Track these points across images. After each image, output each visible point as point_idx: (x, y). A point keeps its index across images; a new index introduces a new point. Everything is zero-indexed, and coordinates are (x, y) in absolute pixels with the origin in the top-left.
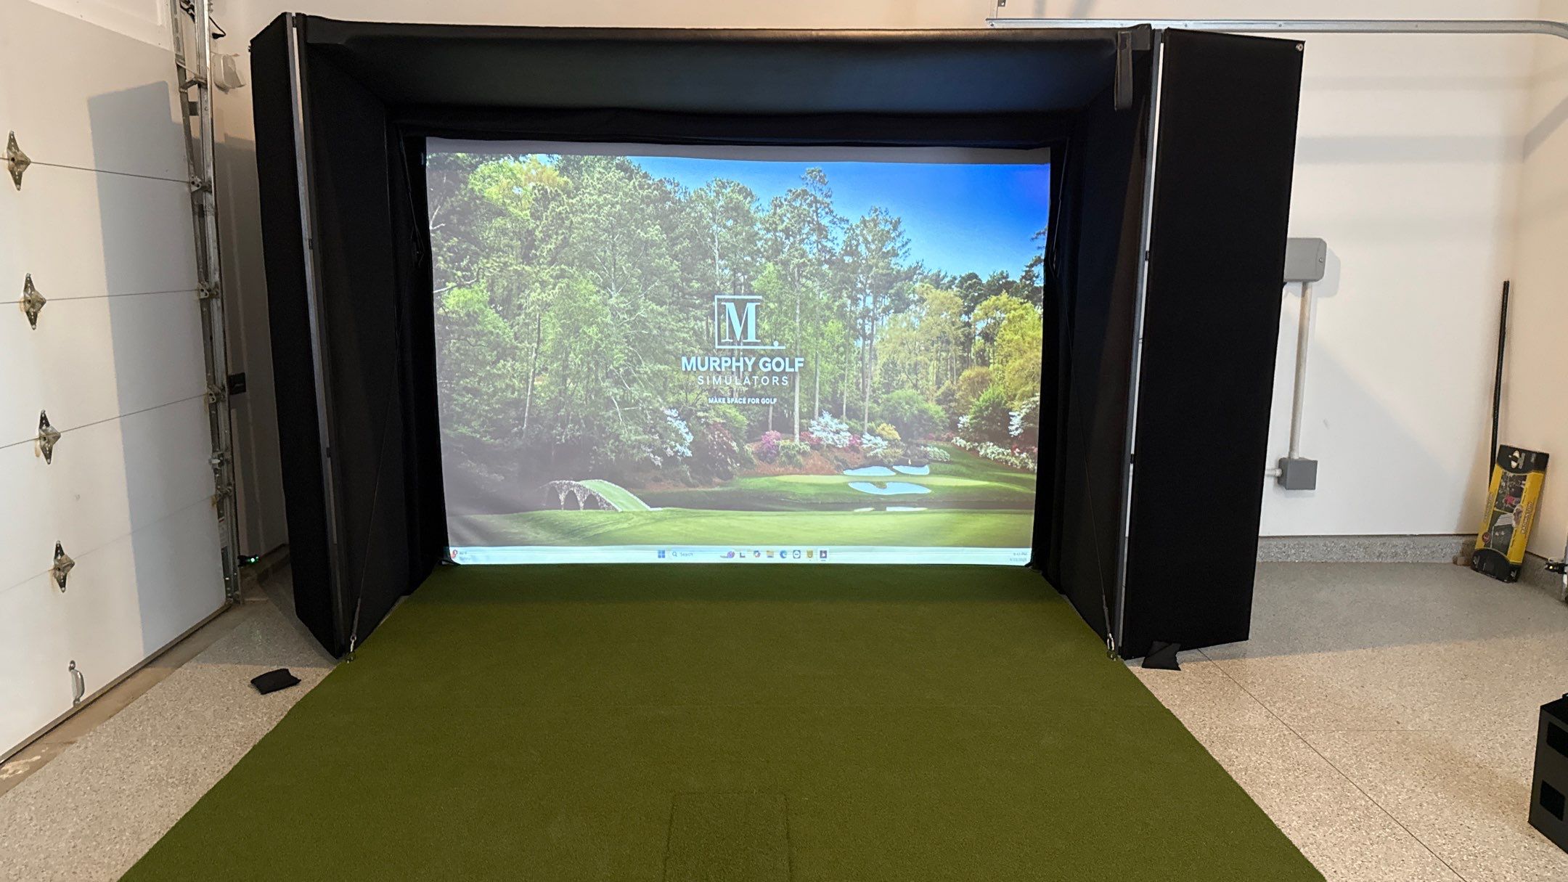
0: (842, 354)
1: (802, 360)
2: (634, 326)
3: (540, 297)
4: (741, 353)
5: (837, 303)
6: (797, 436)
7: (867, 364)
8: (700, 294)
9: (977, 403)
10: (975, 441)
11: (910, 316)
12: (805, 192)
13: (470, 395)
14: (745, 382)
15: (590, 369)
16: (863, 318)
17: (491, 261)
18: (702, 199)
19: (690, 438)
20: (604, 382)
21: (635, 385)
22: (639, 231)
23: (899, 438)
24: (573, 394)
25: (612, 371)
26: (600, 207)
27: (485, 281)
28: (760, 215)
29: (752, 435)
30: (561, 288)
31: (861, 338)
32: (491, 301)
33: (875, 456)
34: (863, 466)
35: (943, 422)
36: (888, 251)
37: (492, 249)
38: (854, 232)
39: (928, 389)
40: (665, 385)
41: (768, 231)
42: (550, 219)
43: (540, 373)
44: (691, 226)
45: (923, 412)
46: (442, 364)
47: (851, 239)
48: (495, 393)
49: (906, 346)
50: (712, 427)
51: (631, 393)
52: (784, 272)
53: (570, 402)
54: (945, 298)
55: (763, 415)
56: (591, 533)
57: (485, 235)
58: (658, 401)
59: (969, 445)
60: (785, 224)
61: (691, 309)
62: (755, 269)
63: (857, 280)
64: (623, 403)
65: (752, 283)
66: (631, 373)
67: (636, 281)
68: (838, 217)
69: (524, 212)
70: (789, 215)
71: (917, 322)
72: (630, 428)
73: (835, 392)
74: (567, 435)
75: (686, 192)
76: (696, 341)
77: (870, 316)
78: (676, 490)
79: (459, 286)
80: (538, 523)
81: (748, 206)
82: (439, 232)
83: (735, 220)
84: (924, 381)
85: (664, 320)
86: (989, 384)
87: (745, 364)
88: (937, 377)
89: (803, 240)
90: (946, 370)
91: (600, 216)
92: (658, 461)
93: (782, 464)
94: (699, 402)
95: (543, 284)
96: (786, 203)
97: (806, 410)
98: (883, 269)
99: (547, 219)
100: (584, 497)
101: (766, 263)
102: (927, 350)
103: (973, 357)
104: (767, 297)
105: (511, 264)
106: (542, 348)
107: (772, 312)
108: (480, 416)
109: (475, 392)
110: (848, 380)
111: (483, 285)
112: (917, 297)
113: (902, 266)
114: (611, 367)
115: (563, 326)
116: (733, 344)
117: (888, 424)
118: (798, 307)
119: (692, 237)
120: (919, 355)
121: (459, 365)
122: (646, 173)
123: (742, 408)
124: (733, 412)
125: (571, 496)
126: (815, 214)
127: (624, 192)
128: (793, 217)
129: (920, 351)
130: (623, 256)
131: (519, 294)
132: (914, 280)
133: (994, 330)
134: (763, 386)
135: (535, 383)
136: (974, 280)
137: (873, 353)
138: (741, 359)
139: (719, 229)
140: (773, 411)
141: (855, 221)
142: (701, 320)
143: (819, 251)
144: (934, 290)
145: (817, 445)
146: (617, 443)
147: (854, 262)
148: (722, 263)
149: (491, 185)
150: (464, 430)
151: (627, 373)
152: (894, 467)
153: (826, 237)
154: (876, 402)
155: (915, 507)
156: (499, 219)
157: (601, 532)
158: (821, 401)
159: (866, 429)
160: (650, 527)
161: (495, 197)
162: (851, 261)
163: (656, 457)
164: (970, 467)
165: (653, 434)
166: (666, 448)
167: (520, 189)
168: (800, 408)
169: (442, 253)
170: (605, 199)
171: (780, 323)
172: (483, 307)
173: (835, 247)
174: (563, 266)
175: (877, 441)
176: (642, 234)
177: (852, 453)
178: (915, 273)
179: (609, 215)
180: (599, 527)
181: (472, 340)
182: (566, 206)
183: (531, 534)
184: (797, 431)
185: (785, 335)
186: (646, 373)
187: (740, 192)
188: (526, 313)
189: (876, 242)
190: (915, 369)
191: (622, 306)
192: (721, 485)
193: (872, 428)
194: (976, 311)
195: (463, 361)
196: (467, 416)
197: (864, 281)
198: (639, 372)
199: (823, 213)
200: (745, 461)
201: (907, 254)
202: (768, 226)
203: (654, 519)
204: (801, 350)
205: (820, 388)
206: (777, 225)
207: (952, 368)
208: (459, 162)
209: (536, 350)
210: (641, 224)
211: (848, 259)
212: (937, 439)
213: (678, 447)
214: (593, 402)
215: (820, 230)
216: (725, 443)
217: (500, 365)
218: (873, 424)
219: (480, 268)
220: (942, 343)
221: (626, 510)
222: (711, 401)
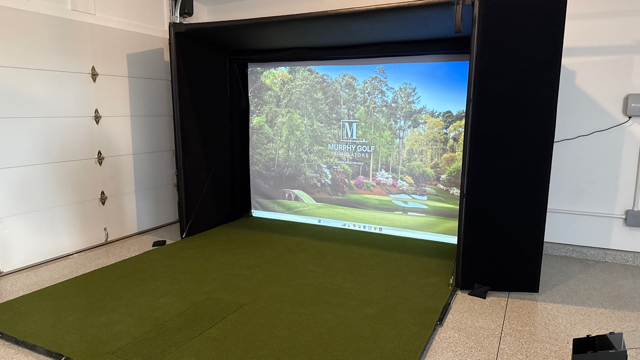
0: (390, 145)
1: (374, 147)
2: (312, 131)
3: (282, 120)
4: (350, 143)
5: (389, 124)
6: (371, 179)
7: (400, 150)
8: (336, 119)
9: (450, 169)
10: (448, 187)
11: (420, 129)
12: (376, 77)
13: (259, 156)
14: (352, 155)
15: (297, 147)
16: (399, 130)
17: (267, 107)
18: (337, 81)
19: (330, 176)
20: (301, 153)
21: (312, 154)
22: (315, 95)
23: (414, 183)
24: (291, 157)
25: (304, 149)
26: (302, 86)
27: (265, 114)
28: (359, 87)
29: (354, 177)
30: (288, 117)
31: (398, 139)
32: (267, 122)
33: (403, 190)
34: (398, 194)
35: (434, 177)
36: (411, 101)
37: (267, 102)
38: (396, 93)
39: (427, 162)
40: (322, 154)
41: (362, 93)
42: (285, 91)
43: (281, 149)
44: (333, 92)
45: (424, 172)
46: (251, 144)
47: (395, 96)
48: (267, 155)
49: (418, 143)
50: (339, 173)
51: (311, 157)
52: (367, 110)
53: (290, 160)
54: (436, 121)
55: (358, 169)
56: (295, 210)
57: (265, 97)
58: (320, 161)
59: (445, 188)
60: (368, 90)
61: (332, 125)
62: (356, 109)
63: (397, 113)
64: (308, 161)
65: (355, 115)
66: (311, 150)
67: (313, 114)
68: (390, 87)
69: (277, 89)
70: (370, 87)
71: (423, 132)
72: (309, 171)
73: (387, 161)
74: (289, 172)
75: (331, 79)
76: (334, 138)
77: (402, 129)
78: (325, 197)
79: (257, 116)
80: (279, 204)
81: (354, 83)
82: (251, 97)
83: (349, 90)
84: (425, 158)
85: (322, 129)
86: (455, 161)
87: (352, 148)
88: (431, 157)
89: (375, 97)
90: (436, 154)
91: (301, 89)
92: (319, 184)
93: (365, 190)
94: (334, 162)
95: (283, 115)
96: (369, 82)
97: (375, 168)
98: (408, 109)
99: (284, 91)
100: (294, 196)
101: (360, 107)
102: (427, 144)
103: (448, 148)
104: (361, 121)
105: (273, 108)
106: (282, 139)
107: (362, 127)
108: (262, 163)
109: (261, 155)
110: (392, 156)
111: (264, 116)
112: (423, 121)
113: (417, 108)
114: (304, 147)
115: (289, 131)
116: (347, 140)
117: (409, 176)
118: (373, 125)
119: (333, 97)
120: (423, 146)
121: (256, 144)
122: (317, 72)
123: (350, 166)
124: (347, 167)
125: (290, 195)
126: (380, 86)
127: (310, 80)
128: (372, 88)
129: (424, 145)
130: (309, 104)
131: (275, 119)
132: (422, 114)
133: (459, 136)
134: (358, 158)
135: (279, 152)
136: (449, 114)
137: (403, 145)
138: (351, 146)
139: (343, 93)
140: (362, 168)
141: (397, 89)
142: (336, 130)
143: (382, 101)
144: (431, 118)
145: (378, 183)
146: (305, 176)
147: (396, 106)
148: (344, 107)
149: (267, 79)
150: (257, 168)
151: (309, 149)
152: (411, 195)
153: (384, 96)
154: (404, 166)
155: (420, 214)
156: (270, 92)
157: (298, 210)
158: (381, 165)
159: (399, 177)
160: (315, 210)
161: (268, 83)
162: (395, 105)
163: (318, 183)
164: (446, 198)
165: (318, 174)
166: (322, 180)
167: (276, 80)
168: (373, 167)
169: (253, 104)
170: (303, 83)
171: (366, 131)
172: (264, 124)
173: (388, 100)
174: (289, 109)
175: (404, 183)
176: (316, 96)
177: (393, 188)
178: (422, 111)
179: (305, 89)
180: (298, 208)
181: (260, 136)
182: (291, 86)
183: (276, 208)
184: (371, 177)
185: (367, 136)
186: (316, 150)
187: (351, 78)
188: (277, 126)
189: (406, 97)
190: (421, 153)
191: (308, 124)
192: (342, 196)
193: (402, 178)
194: (450, 128)
195: (257, 143)
196: (258, 163)
197: (400, 114)
198: (313, 149)
199: (384, 85)
200: (351, 188)
201: (419, 102)
202: (361, 91)
203: (317, 207)
204: (374, 143)
205: (381, 159)
206: (365, 91)
207: (438, 153)
208: (258, 71)
209: (280, 140)
210: (315, 92)
211: (393, 105)
212: (430, 184)
213: (326, 180)
214: (297, 160)
215: (382, 92)
216: (344, 180)
217: (268, 145)
218: (402, 176)
219: (263, 110)
220: (434, 142)
221: (308, 202)
222: (339, 162)
